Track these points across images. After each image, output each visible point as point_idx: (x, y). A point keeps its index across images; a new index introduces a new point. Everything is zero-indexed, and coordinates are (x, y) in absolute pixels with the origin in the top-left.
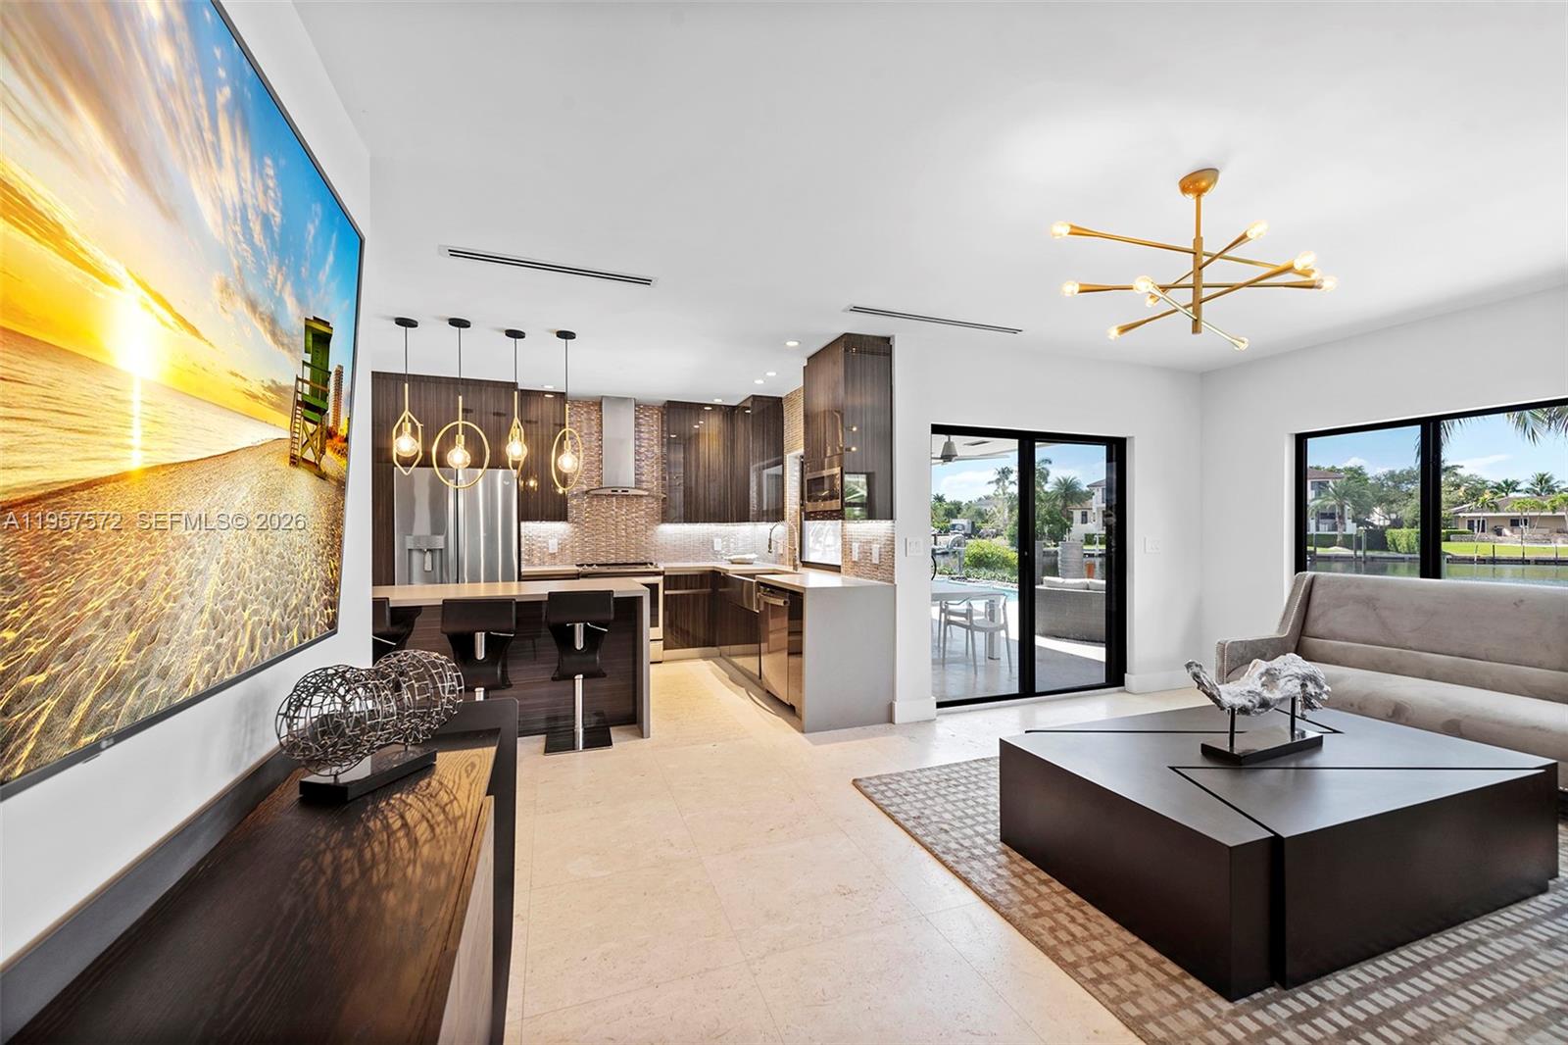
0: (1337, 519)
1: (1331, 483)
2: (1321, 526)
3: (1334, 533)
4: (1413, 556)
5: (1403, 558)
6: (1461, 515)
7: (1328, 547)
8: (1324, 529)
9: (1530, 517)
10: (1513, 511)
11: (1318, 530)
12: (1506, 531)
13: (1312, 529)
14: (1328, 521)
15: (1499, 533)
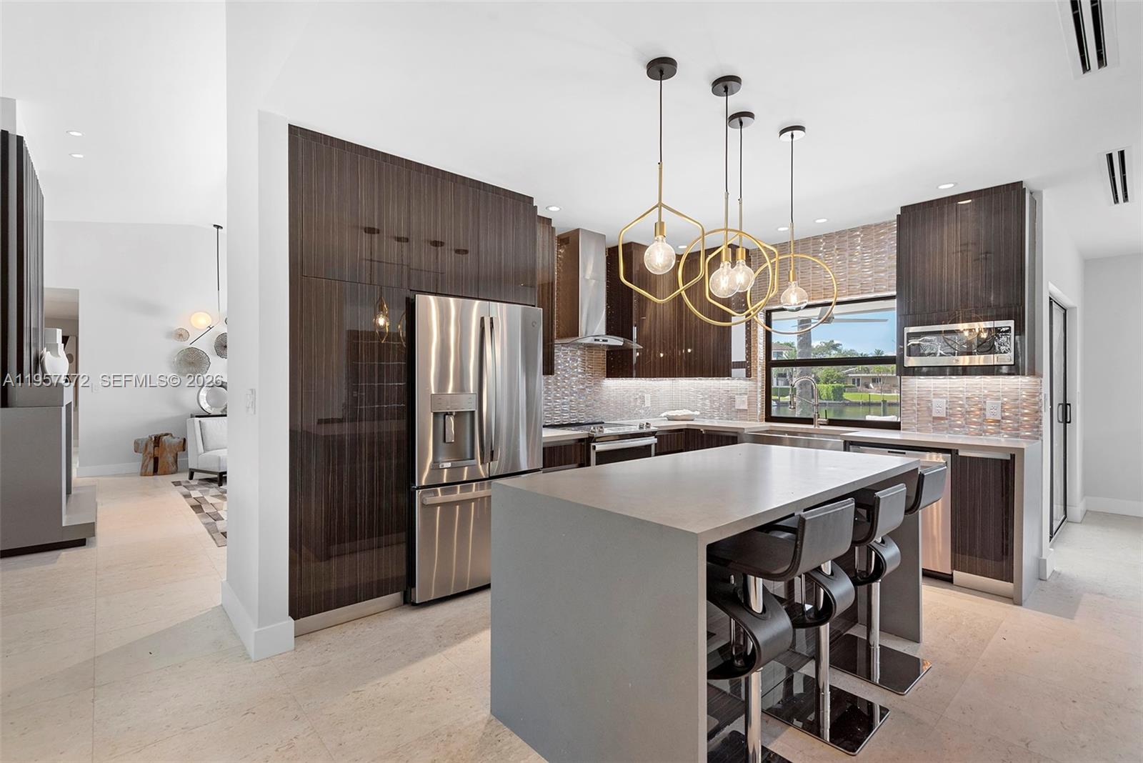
0: (788, 377)
1: (784, 352)
2: (780, 382)
3: (786, 387)
4: (830, 402)
5: (825, 404)
6: (850, 375)
7: (785, 396)
8: (781, 385)
9: (883, 377)
10: (874, 373)
11: (777, 385)
12: (871, 385)
13: (774, 385)
14: (783, 379)
15: (867, 387)
